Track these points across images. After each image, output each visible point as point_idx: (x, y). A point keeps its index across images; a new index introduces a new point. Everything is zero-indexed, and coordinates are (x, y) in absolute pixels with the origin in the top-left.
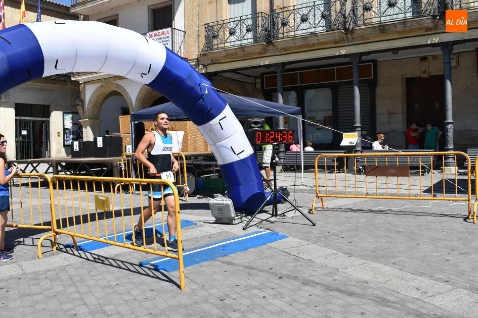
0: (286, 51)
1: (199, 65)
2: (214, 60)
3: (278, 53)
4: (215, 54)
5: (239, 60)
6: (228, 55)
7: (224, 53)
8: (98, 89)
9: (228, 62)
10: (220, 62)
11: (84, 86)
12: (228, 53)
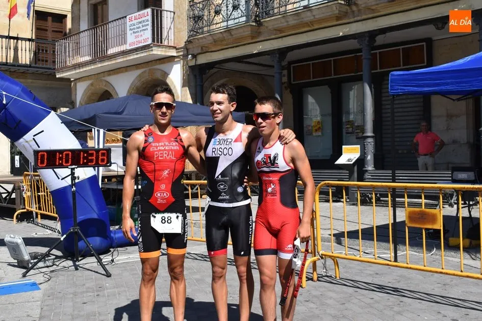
0: (280, 33)
1: (187, 56)
2: (204, 48)
3: (273, 37)
4: (201, 41)
5: (231, 48)
6: (215, 41)
7: (210, 38)
8: (88, 88)
9: (218, 51)
10: (210, 50)
11: (75, 85)
12: (215, 38)
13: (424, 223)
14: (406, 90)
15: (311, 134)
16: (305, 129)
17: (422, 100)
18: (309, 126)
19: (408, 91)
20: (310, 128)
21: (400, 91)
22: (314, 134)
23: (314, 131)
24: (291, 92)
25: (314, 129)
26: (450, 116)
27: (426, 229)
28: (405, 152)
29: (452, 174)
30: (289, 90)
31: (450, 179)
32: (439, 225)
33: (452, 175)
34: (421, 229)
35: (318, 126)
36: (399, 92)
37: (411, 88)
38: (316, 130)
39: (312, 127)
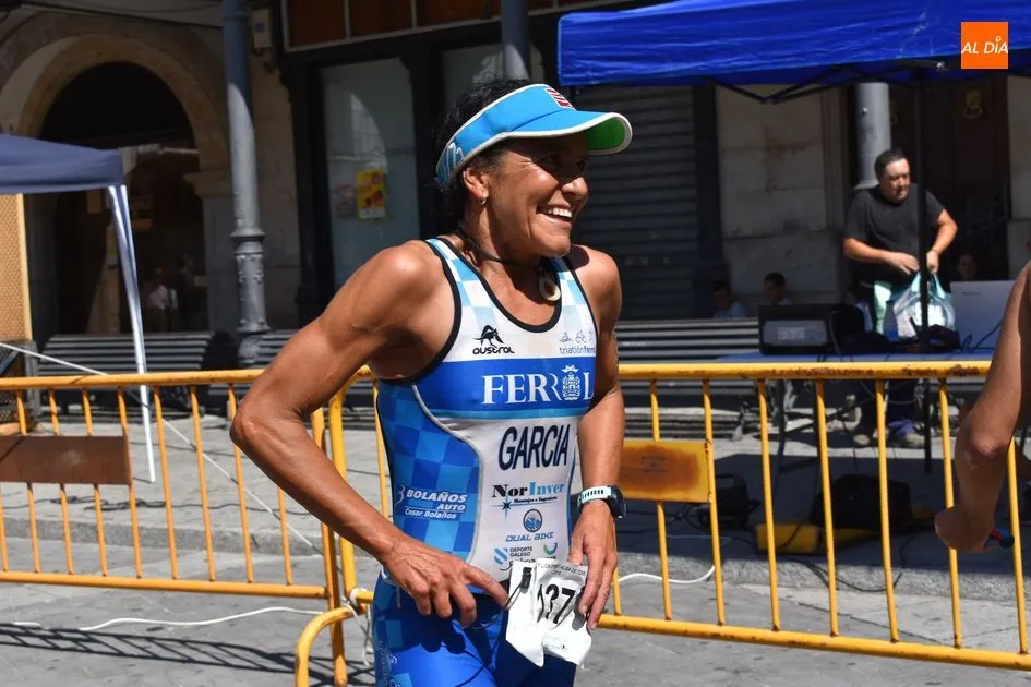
13: (660, 485)
14: (611, 72)
15: (353, 214)
16: (334, 198)
17: (689, 99)
18: (346, 187)
19: (617, 75)
20: (349, 195)
21: (590, 74)
22: (363, 214)
23: (361, 203)
24: (284, 80)
25: (362, 198)
26: (775, 149)
27: (667, 505)
28: (645, 262)
29: (761, 327)
30: (277, 73)
31: (756, 341)
32: (705, 491)
33: (761, 332)
34: (654, 503)
35: (375, 188)
36: (588, 79)
37: (625, 64)
38: (368, 201)
39: (355, 190)
